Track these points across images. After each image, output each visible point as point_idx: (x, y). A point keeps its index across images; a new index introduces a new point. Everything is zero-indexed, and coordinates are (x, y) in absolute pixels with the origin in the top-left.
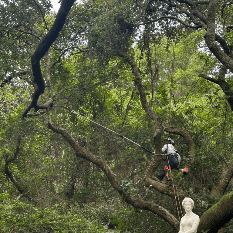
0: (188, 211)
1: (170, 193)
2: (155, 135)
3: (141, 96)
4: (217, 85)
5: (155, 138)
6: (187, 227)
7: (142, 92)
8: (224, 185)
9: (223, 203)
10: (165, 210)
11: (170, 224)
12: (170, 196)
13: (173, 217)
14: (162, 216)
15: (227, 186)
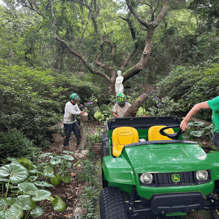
0: (119, 75)
1: (107, 68)
2: (101, 44)
3: (95, 26)
4: (126, 22)
5: (101, 45)
6: (119, 81)
7: (95, 24)
8: (126, 64)
9: (128, 72)
10: (105, 75)
11: (107, 80)
12: (107, 69)
13: (108, 77)
14: (104, 77)
15: (127, 65)
